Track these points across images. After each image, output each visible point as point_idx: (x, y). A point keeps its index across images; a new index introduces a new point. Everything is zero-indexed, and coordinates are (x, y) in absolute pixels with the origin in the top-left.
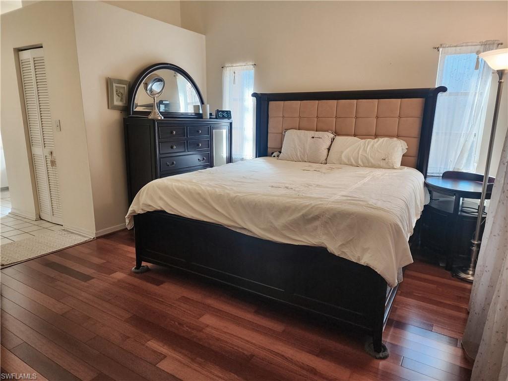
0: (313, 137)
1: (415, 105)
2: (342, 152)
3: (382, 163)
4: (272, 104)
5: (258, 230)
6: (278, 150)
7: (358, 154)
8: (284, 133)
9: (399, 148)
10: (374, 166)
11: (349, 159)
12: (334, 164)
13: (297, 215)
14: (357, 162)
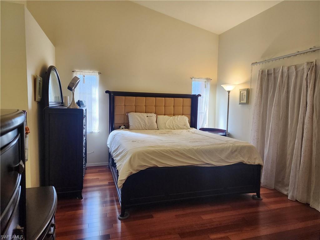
0: (147, 116)
1: (188, 101)
2: (165, 123)
3: (185, 127)
4: (117, 98)
5: (215, 163)
6: (122, 125)
7: (173, 123)
8: (127, 115)
9: (186, 120)
10: (181, 129)
11: (170, 126)
12: (163, 129)
13: (229, 151)
14: (173, 127)
